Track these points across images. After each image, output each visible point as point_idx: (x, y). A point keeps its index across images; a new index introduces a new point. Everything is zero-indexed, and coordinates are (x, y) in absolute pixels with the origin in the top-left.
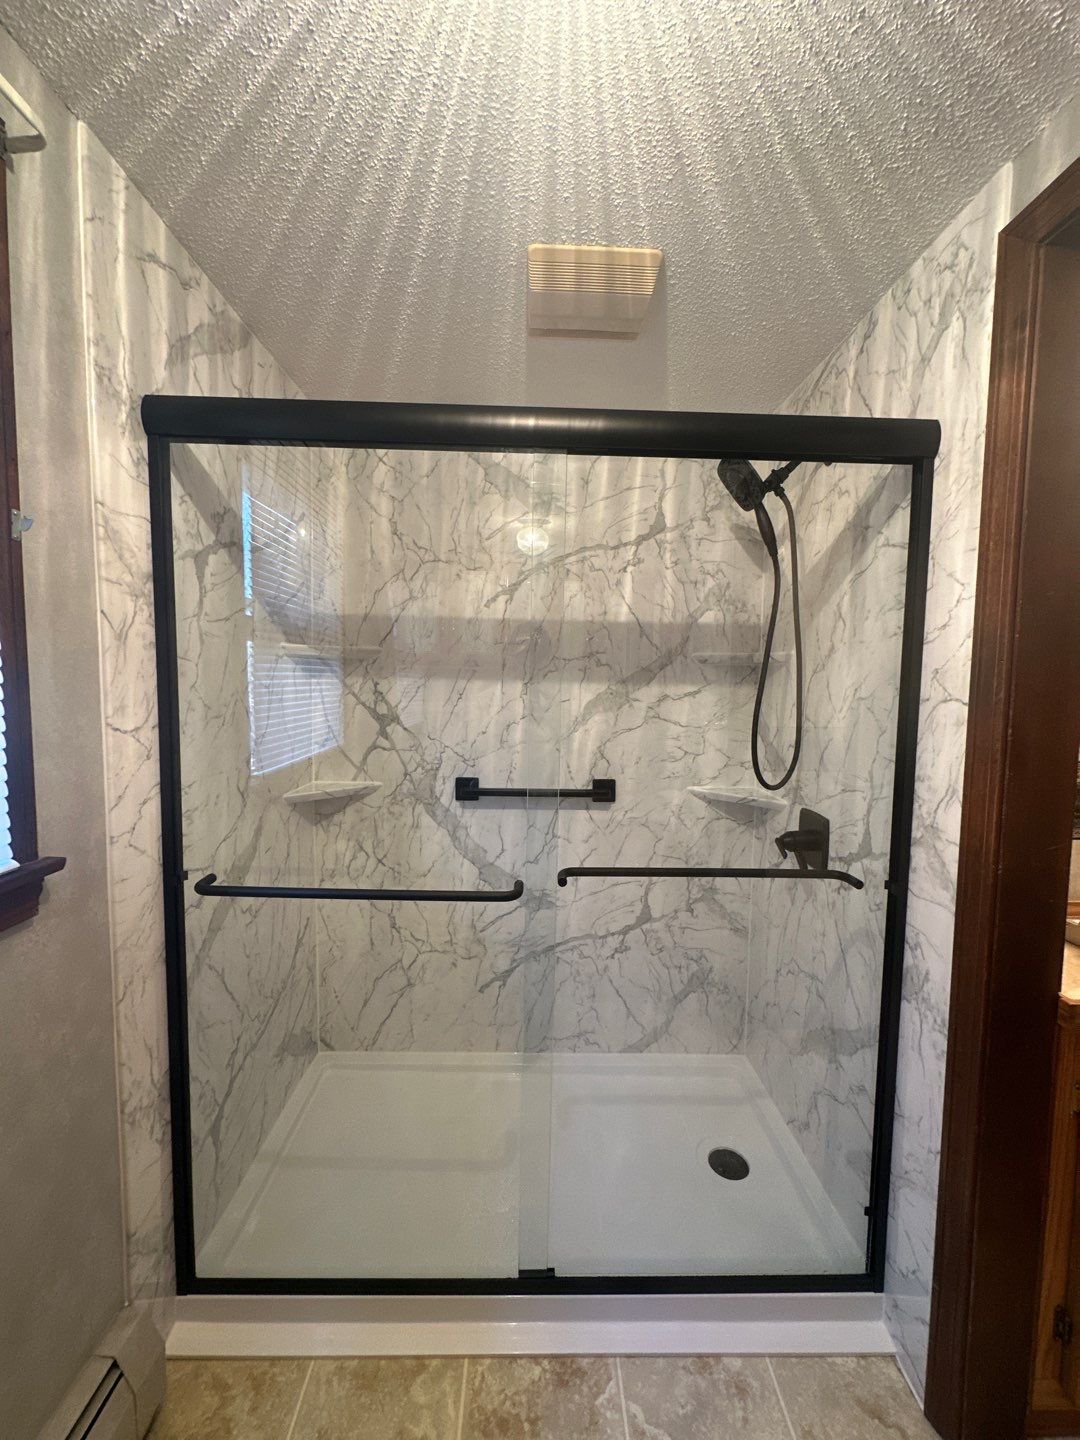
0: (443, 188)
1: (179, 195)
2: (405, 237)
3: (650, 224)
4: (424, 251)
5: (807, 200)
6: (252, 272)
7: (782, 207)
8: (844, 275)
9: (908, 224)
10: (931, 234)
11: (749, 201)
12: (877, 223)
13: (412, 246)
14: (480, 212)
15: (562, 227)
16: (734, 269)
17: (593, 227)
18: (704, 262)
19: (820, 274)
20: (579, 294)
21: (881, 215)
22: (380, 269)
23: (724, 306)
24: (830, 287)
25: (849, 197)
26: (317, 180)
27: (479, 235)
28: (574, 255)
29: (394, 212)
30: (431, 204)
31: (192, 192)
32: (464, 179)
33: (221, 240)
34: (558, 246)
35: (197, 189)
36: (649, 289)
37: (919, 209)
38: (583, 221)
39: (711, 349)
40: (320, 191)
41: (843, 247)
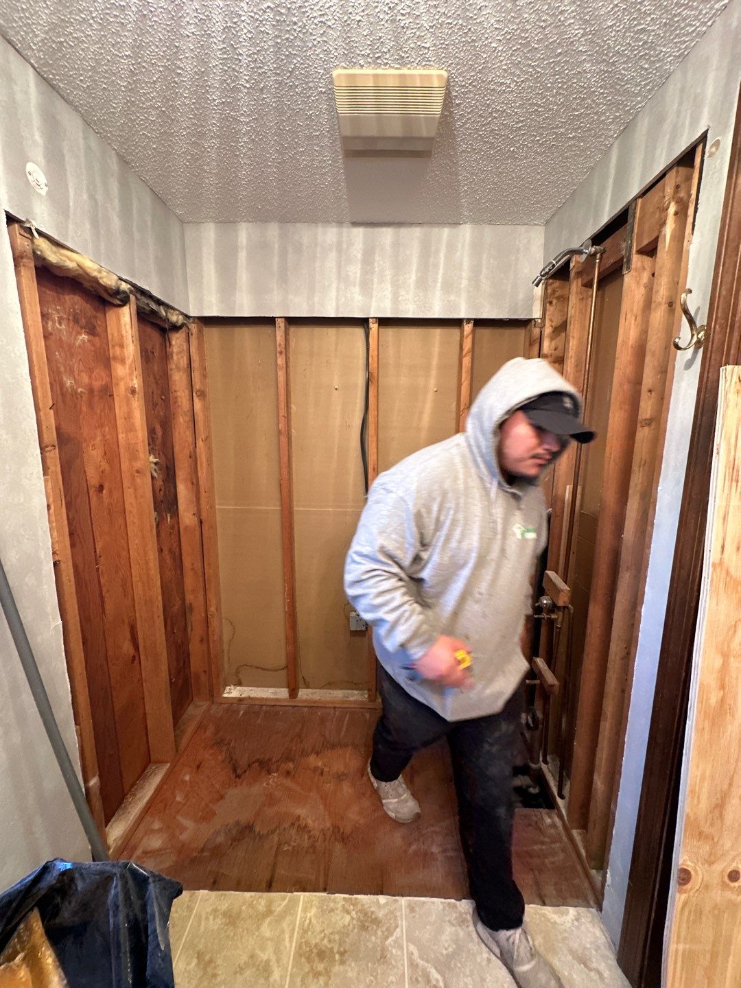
1: (37, 36)
2: (229, 67)
3: (435, 45)
4: (247, 81)
5: (573, 12)
6: (114, 108)
7: (550, 20)
8: (606, 88)
9: (665, 32)
10: (685, 42)
11: (520, 15)
12: (636, 33)
13: (237, 77)
14: (287, 39)
15: (358, 52)
16: (509, 87)
17: (386, 50)
18: (483, 82)
19: (585, 88)
20: (380, 118)
21: (640, 24)
22: (214, 100)
23: (502, 124)
24: (594, 101)
25: (611, 6)
26: (145, 15)
27: (291, 63)
28: (371, 78)
29: (215, 43)
30: (245, 34)
31: (46, 33)
32: (269, 7)
33: (82, 78)
34: (356, 71)
35: (49, 29)
36: (437, 109)
37: (675, 16)
38: (375, 44)
39: (495, 164)
40: (150, 26)
41: (604, 60)
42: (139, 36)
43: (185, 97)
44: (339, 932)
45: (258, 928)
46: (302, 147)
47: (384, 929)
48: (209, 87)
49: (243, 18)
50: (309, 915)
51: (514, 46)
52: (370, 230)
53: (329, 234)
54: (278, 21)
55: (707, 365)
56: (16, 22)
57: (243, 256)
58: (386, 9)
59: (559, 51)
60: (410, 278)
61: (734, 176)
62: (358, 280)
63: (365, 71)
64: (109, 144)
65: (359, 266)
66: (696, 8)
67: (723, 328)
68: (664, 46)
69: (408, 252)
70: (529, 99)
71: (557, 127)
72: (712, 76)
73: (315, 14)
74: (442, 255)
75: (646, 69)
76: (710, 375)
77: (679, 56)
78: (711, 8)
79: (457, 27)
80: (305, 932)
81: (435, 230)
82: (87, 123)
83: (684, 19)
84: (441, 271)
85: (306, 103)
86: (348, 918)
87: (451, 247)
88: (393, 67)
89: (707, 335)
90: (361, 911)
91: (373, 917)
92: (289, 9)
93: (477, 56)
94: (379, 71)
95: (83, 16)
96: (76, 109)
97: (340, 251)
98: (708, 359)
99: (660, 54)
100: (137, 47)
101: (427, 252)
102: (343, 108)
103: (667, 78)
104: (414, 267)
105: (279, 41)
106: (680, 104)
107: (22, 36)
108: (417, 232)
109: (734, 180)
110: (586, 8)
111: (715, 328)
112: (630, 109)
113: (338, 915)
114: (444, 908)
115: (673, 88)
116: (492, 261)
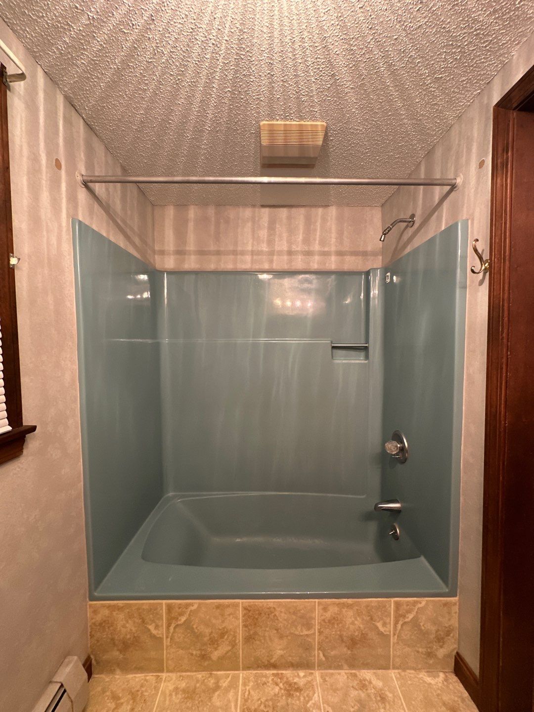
0: (218, 95)
1: (90, 103)
2: (200, 120)
3: (320, 110)
4: (209, 127)
5: (397, 95)
6: (126, 140)
7: (385, 99)
8: (416, 132)
9: (447, 105)
10: (459, 110)
11: (369, 96)
12: (432, 105)
13: (203, 124)
14: (236, 106)
15: (276, 113)
16: (362, 131)
17: (292, 112)
18: (346, 128)
19: (404, 132)
20: (286, 146)
21: (434, 101)
22: (188, 137)
23: (357, 150)
24: (409, 139)
25: (418, 93)
26: (157, 94)
27: (236, 118)
28: (283, 126)
29: (194, 108)
30: (213, 103)
31: (97, 101)
32: (228, 91)
33: (111, 124)
34: (275, 122)
35: (99, 100)
36: (320, 142)
37: (453, 97)
38: (287, 109)
39: (352, 172)
40: (158, 99)
41: (415, 118)
42: (151, 104)
43: (171, 135)
44: (271, 699)
45: (210, 699)
46: (236, 162)
47: (305, 695)
48: (186, 130)
49: (213, 96)
50: (248, 688)
51: (364, 111)
52: (272, 210)
53: (248, 212)
54: (232, 97)
55: (492, 282)
56: (80, 95)
57: (191, 225)
58: (294, 92)
59: (390, 114)
60: (298, 238)
61: (495, 178)
62: (265, 239)
63: (279, 122)
64: (118, 160)
65: (266, 231)
66: (464, 94)
67: (499, 260)
68: (447, 112)
69: (297, 223)
70: (373, 138)
71: (389, 152)
72: (476, 127)
73: (254, 94)
74: (318, 224)
75: (439, 123)
76: (495, 287)
77: (456, 117)
78: (472, 94)
79: (333, 101)
80: (246, 701)
81: (313, 210)
82: (107, 148)
83: (458, 99)
84: (318, 233)
85: (242, 138)
86: (277, 689)
87: (324, 220)
88: (296, 121)
89: (490, 265)
90: (287, 683)
91: (296, 686)
92: (240, 92)
93: (344, 115)
94: (288, 123)
95: (121, 93)
96: (102, 141)
97: (254, 222)
98: (492, 278)
99: (445, 116)
100: (148, 110)
101: (309, 221)
102: (265, 142)
103: (450, 128)
104: (301, 231)
105: (231, 107)
106: (459, 141)
107: (81, 103)
108: (302, 211)
109: (495, 181)
110: (404, 93)
111: (494, 260)
112: (431, 143)
113: (270, 687)
114: (348, 677)
115: (454, 132)
116: (350, 227)
